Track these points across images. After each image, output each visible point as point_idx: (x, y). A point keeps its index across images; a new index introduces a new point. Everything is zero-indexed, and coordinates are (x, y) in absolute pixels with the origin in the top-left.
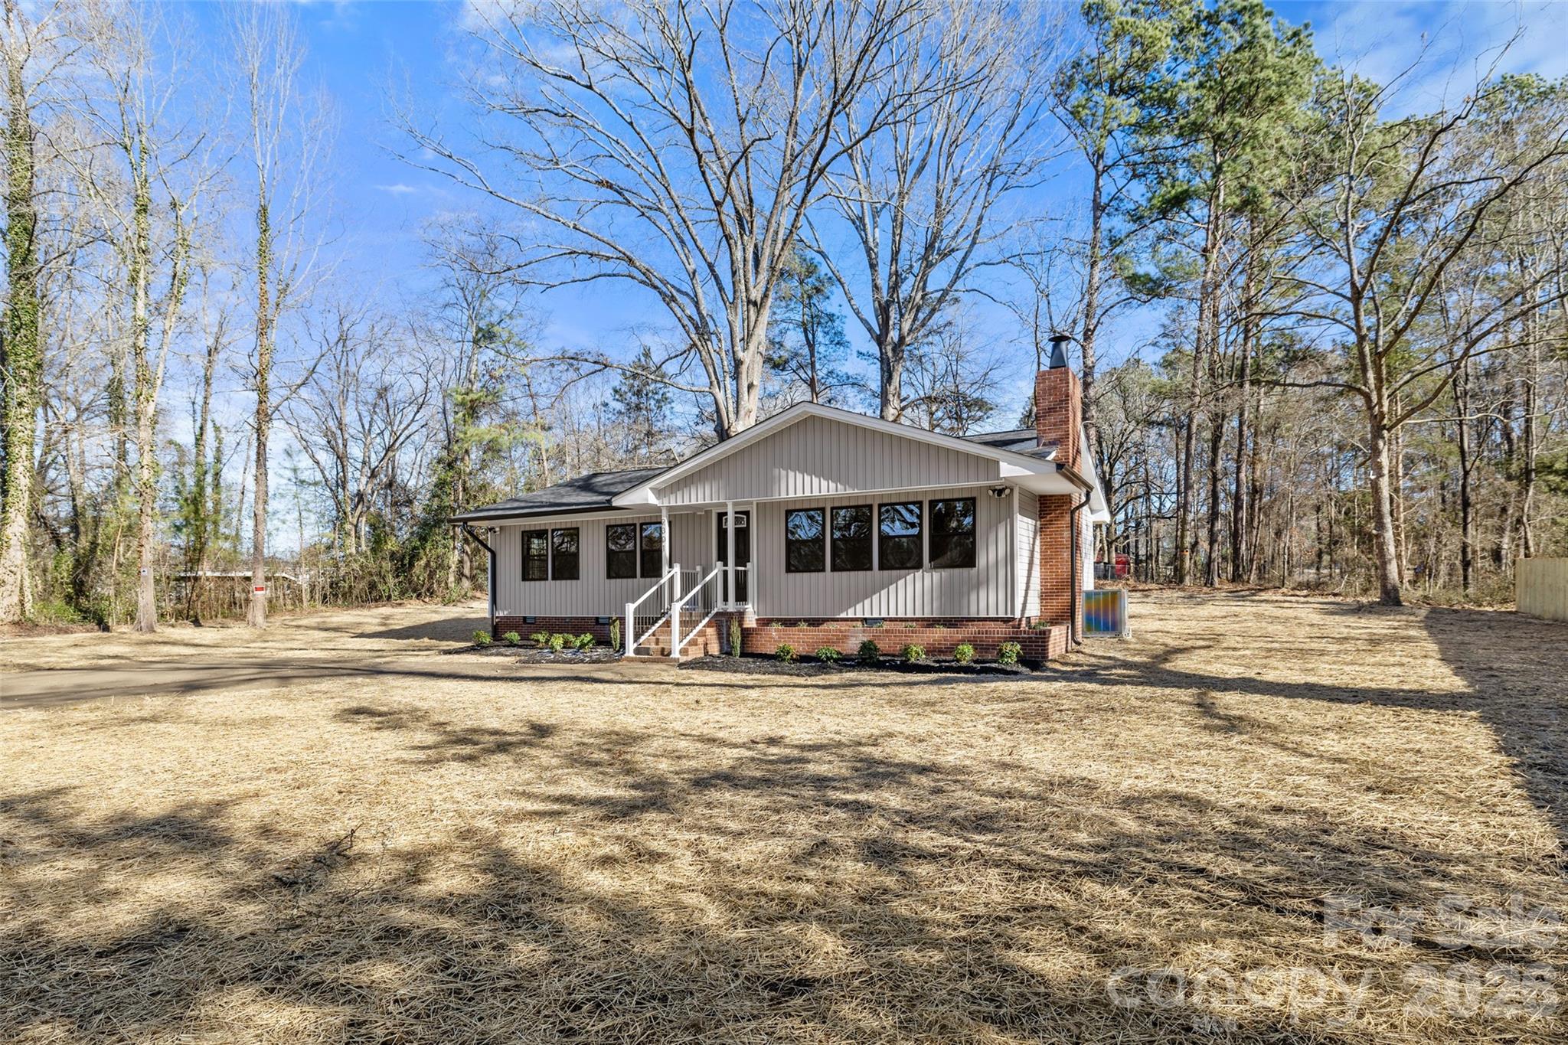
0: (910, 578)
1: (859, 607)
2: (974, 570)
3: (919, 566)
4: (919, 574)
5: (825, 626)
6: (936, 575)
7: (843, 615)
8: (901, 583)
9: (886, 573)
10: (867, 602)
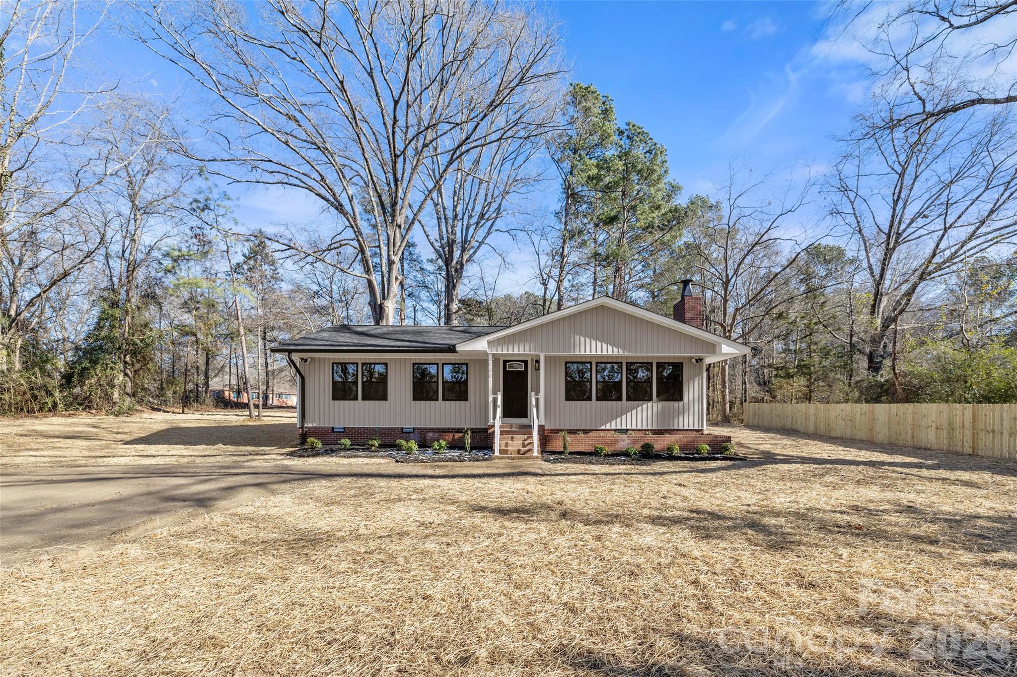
0: (645, 406)
1: (613, 422)
2: (681, 403)
3: (650, 399)
4: (650, 404)
5: (591, 434)
6: (660, 404)
7: (603, 428)
8: (639, 409)
9: (630, 403)
10: (619, 420)
